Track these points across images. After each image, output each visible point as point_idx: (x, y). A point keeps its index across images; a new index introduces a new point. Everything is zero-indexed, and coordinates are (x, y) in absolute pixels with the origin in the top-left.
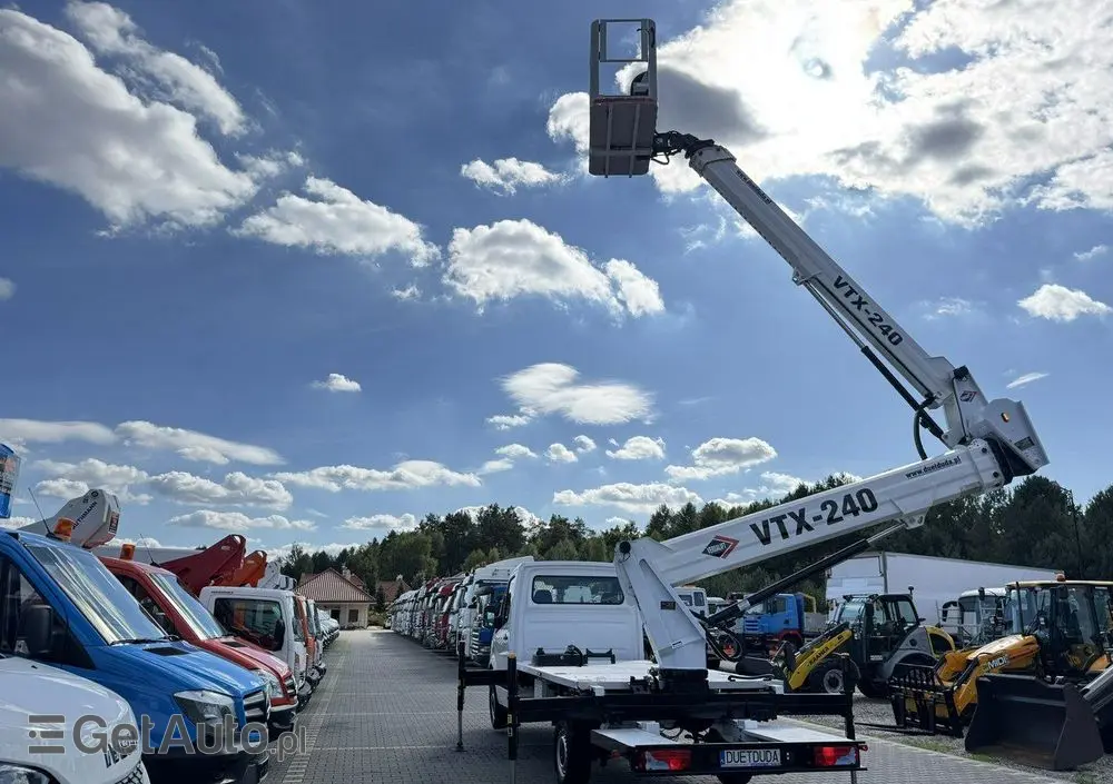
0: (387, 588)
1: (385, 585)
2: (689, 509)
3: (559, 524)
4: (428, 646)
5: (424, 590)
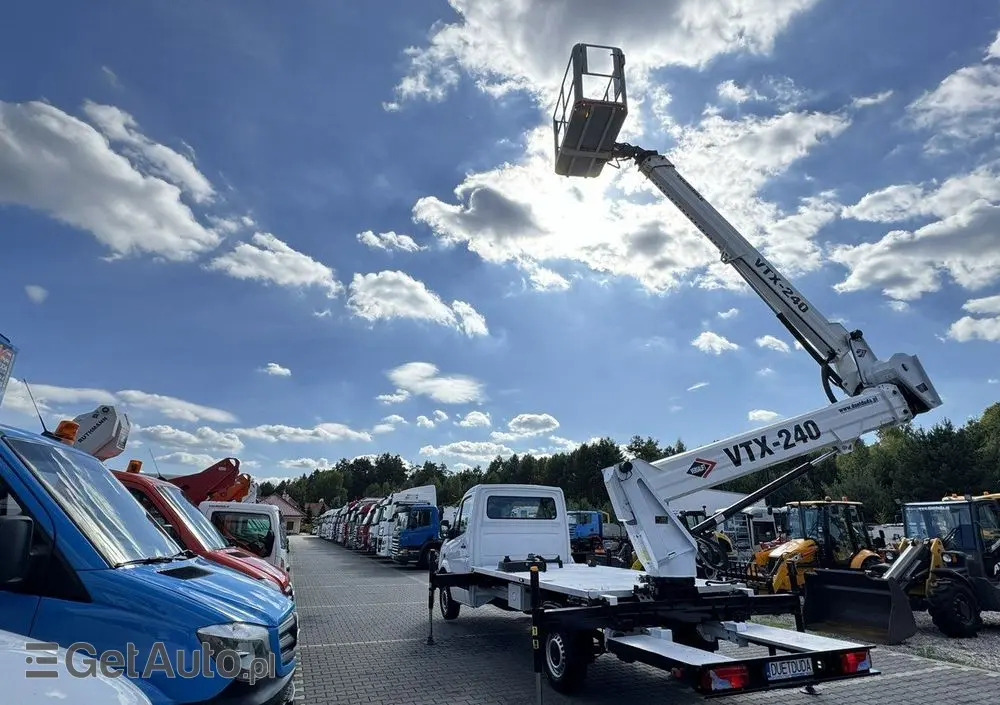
0: (315, 508)
1: (313, 505)
3: (430, 467)
4: (349, 548)
5: (345, 509)
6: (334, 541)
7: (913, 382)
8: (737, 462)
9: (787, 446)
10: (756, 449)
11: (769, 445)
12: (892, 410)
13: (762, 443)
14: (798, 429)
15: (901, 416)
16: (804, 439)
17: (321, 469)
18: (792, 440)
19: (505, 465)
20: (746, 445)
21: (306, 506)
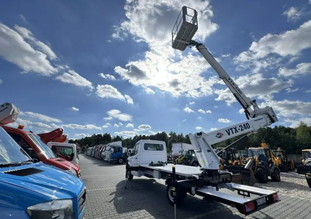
0: (85, 147)
1: (85, 146)
2: (141, 136)
4: (95, 158)
5: (95, 147)
6: (91, 156)
7: (271, 114)
8: (229, 134)
9: (242, 130)
10: (234, 130)
11: (237, 130)
12: (267, 122)
13: (235, 129)
14: (244, 125)
15: (269, 123)
16: (246, 128)
17: (88, 137)
18: (243, 129)
19: (138, 137)
20: (231, 129)
21: (83, 146)
